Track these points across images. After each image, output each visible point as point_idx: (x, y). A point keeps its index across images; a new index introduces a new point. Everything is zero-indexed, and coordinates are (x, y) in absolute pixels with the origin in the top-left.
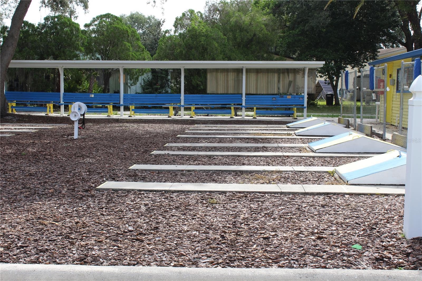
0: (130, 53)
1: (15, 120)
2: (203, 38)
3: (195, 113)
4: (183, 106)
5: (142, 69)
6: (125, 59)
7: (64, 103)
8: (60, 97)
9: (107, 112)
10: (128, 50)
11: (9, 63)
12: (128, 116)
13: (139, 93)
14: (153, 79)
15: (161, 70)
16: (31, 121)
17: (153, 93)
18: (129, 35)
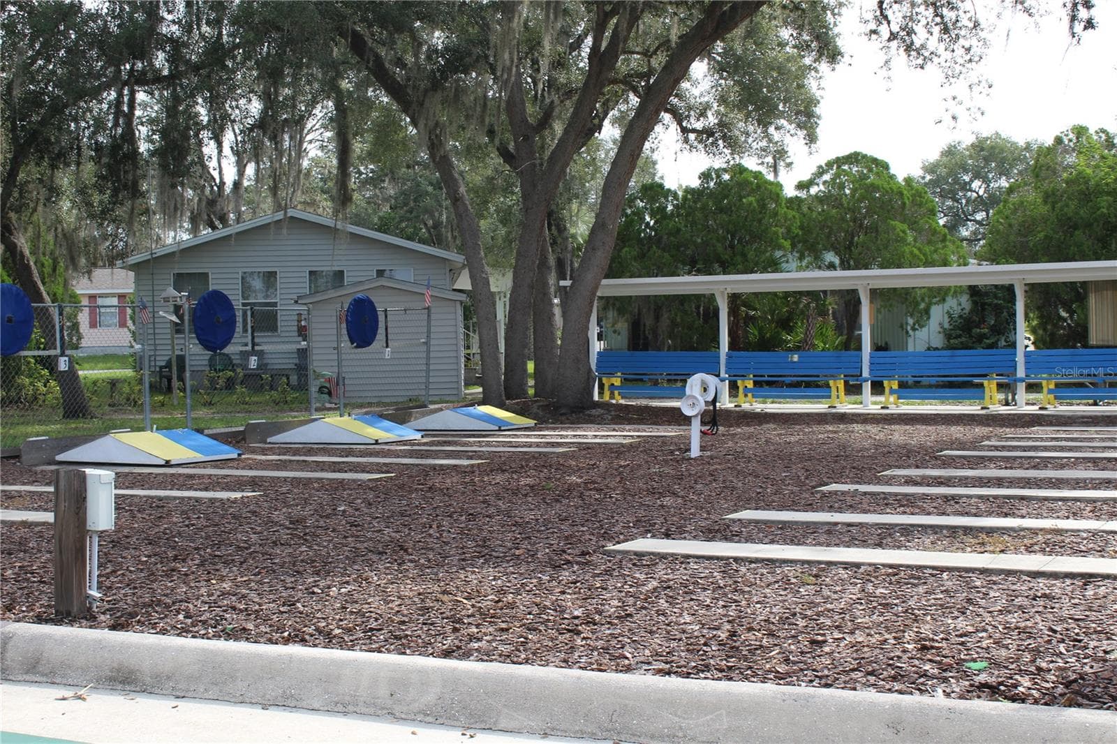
0: (907, 249)
1: (610, 417)
2: (1105, 198)
3: (1056, 398)
4: (1022, 380)
5: (940, 289)
6: (893, 263)
7: (729, 376)
8: (719, 363)
9: (829, 397)
10: (902, 240)
11: (596, 287)
12: (879, 407)
13: (936, 349)
14: (971, 311)
15: (996, 286)
16: (642, 419)
17: (971, 348)
18: (904, 204)
